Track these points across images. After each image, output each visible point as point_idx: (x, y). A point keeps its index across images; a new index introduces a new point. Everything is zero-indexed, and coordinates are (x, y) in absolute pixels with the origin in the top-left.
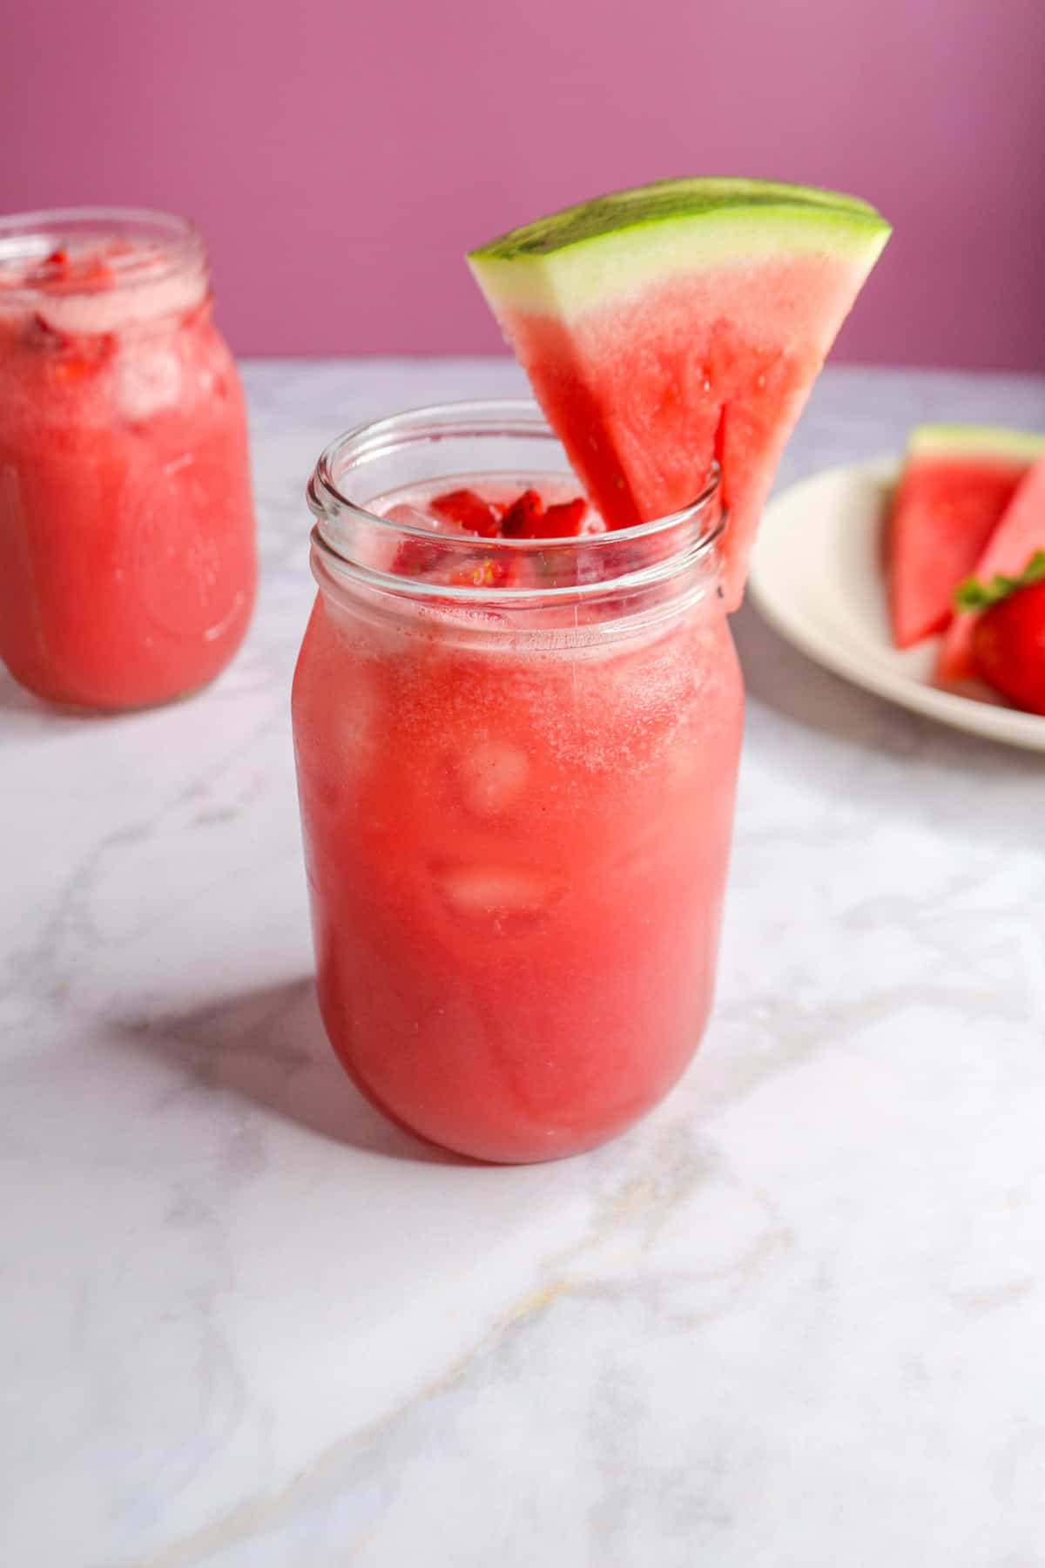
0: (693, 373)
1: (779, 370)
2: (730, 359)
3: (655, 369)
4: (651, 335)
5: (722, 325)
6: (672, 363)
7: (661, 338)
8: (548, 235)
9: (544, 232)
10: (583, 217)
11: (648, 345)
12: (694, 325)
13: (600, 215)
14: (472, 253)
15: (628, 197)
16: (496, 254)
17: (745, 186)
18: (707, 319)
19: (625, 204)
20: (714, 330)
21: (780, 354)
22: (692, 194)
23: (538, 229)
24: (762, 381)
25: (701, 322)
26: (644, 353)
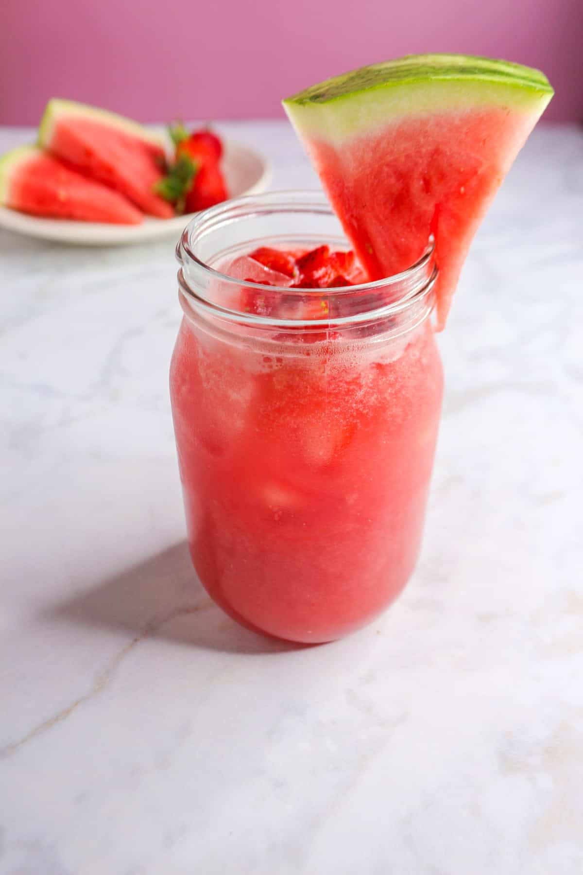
0: (417, 185)
1: (474, 182)
2: (442, 176)
3: (393, 180)
4: (389, 158)
5: (437, 152)
6: (403, 176)
7: (396, 160)
8: (328, 90)
9: (326, 88)
10: (352, 79)
11: (388, 165)
12: (419, 152)
13: (363, 78)
14: (285, 100)
15: (383, 66)
16: (296, 101)
17: (461, 60)
18: (426, 149)
19: (380, 71)
20: (432, 155)
21: (475, 173)
22: (423, 66)
23: (324, 85)
24: (462, 189)
25: (424, 150)
26: (386, 169)
